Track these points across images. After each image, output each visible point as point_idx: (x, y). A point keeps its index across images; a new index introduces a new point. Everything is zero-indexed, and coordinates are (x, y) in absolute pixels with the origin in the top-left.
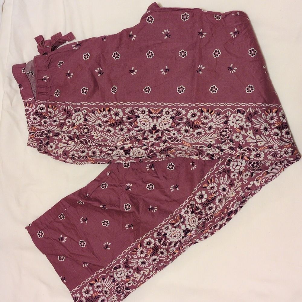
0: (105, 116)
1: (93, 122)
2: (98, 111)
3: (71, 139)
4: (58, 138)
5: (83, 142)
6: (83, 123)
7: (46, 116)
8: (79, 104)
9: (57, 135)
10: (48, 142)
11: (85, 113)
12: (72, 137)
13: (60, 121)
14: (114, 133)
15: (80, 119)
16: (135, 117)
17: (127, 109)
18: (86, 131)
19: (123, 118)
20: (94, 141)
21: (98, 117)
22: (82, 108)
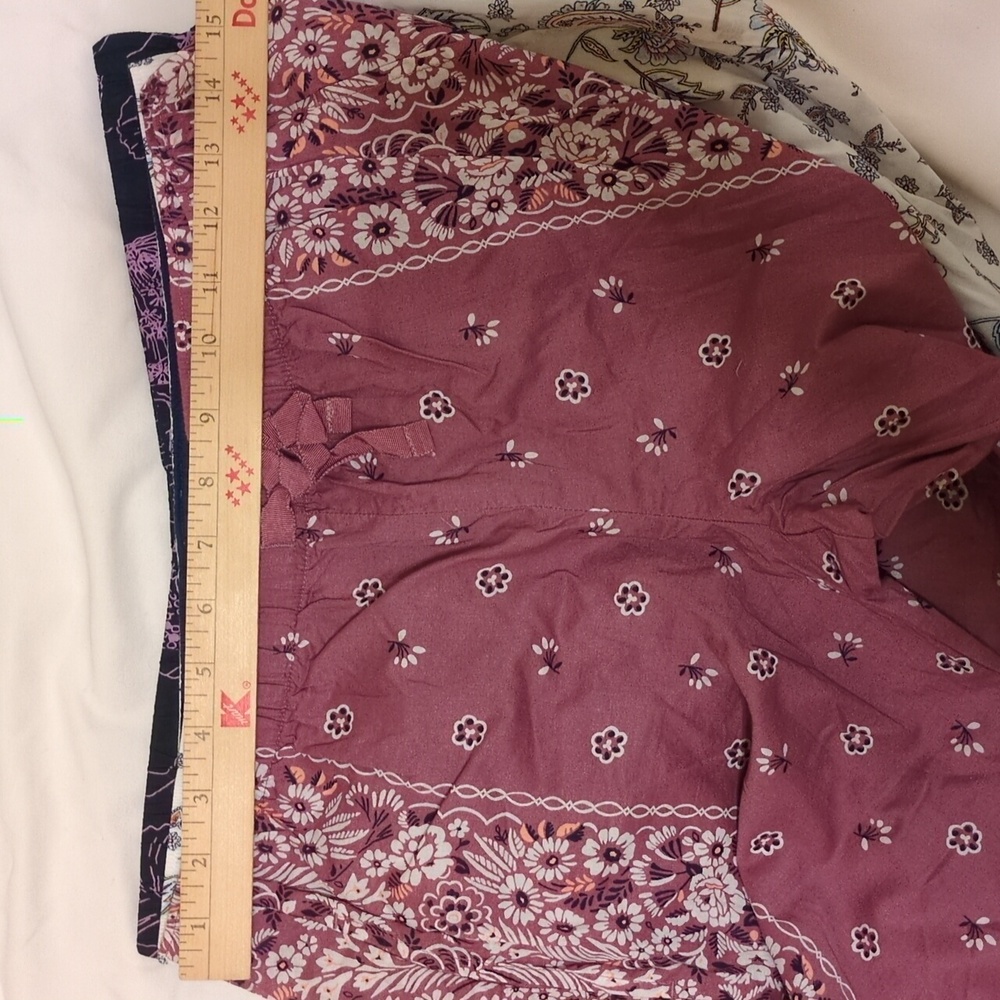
0: (553, 861)
1: (492, 881)
2: (524, 831)
3: (380, 939)
4: (321, 925)
5: (433, 961)
6: (449, 879)
7: (272, 821)
8: (432, 790)
9: (316, 911)
10: (271, 939)
11: (461, 835)
12: (384, 932)
13: (328, 854)
14: (585, 935)
15: (433, 858)
16: (684, 869)
17: (658, 833)
18: (454, 917)
19: (631, 870)
20: (488, 962)
21: (520, 861)
22: (450, 812)
